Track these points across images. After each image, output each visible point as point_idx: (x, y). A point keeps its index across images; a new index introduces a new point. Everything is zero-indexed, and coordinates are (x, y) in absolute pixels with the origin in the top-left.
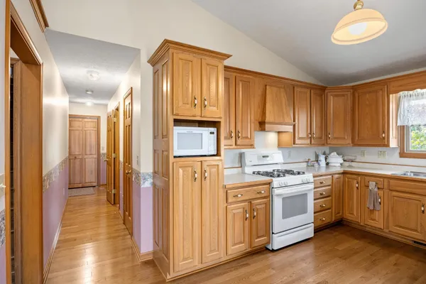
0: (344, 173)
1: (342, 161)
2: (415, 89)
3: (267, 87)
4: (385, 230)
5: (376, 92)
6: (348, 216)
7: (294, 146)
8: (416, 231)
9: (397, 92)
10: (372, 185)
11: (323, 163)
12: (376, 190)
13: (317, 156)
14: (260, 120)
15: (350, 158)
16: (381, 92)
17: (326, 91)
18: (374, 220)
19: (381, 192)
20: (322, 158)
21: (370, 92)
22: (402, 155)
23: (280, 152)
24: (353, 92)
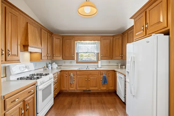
0: (61, 71)
1: (57, 66)
2: (81, 41)
3: (28, 24)
4: (76, 90)
5: (71, 39)
6: (63, 89)
7: (41, 60)
8: (84, 87)
9: (77, 41)
10: (72, 74)
11: (50, 68)
12: (73, 76)
13: (47, 65)
14: (24, 44)
15: (60, 64)
16: (72, 40)
17: (53, 35)
18: (72, 87)
19: (74, 77)
20: (50, 65)
21: (69, 39)
22: (77, 62)
23: (32, 64)
24: (63, 38)
